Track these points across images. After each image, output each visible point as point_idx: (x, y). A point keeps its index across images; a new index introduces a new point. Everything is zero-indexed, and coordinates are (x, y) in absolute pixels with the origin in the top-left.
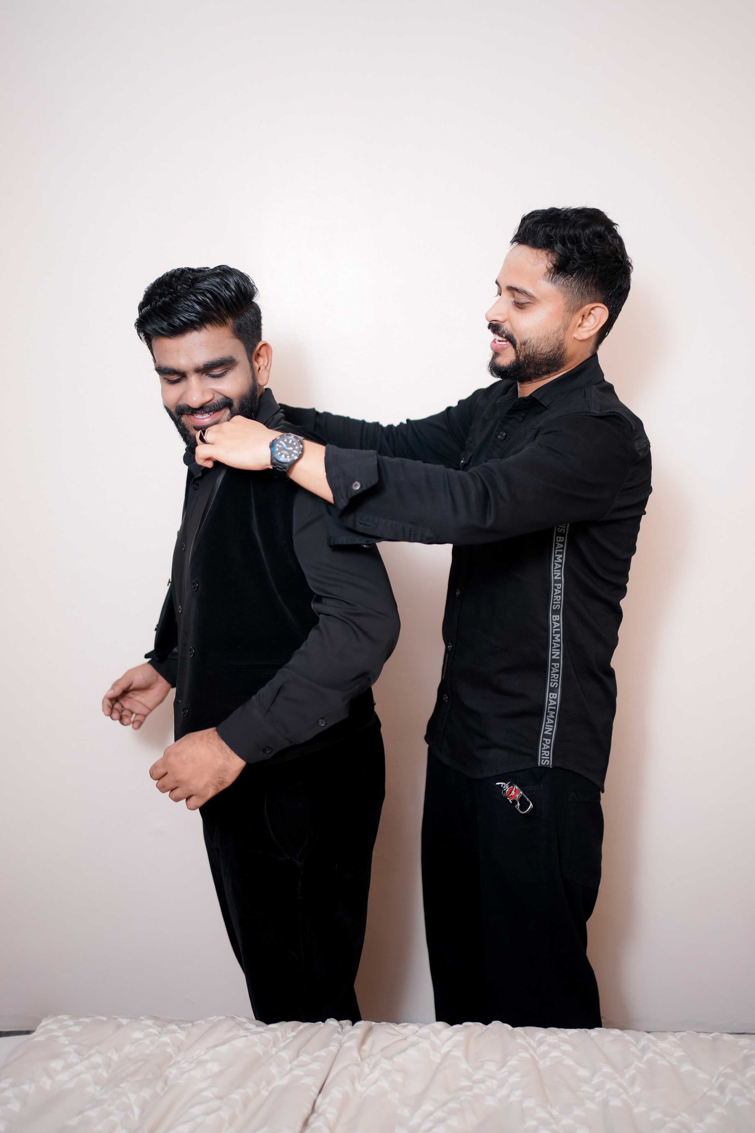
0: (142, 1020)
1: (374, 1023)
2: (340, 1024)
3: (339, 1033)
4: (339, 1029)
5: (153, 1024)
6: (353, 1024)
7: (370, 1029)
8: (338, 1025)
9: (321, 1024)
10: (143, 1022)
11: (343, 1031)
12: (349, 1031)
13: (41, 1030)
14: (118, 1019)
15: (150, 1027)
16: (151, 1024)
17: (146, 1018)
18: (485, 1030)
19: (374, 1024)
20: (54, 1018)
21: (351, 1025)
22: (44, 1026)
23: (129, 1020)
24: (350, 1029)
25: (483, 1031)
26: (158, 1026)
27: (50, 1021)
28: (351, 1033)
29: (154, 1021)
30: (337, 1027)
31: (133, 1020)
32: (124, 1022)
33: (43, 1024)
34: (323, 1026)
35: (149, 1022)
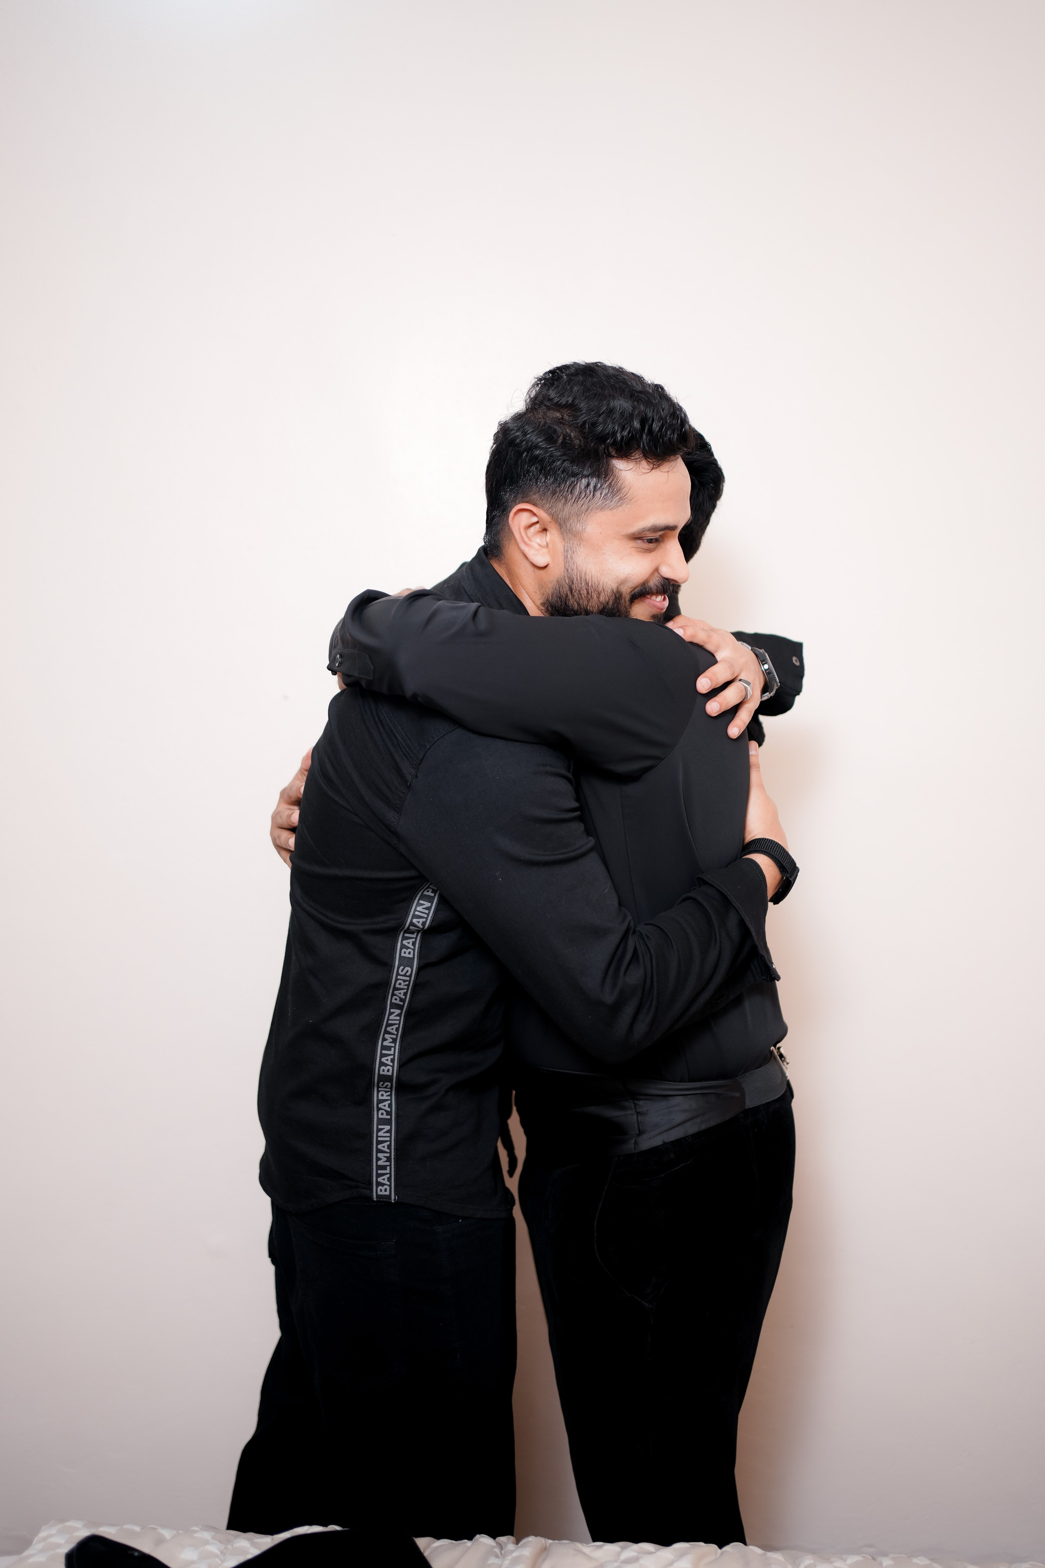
0: (196, 1532)
1: (550, 1541)
2: (497, 1543)
3: (497, 1557)
4: (497, 1550)
5: (212, 1538)
6: (517, 1542)
7: (545, 1550)
8: (495, 1544)
9: (466, 1542)
10: (196, 1535)
11: (503, 1552)
12: (512, 1551)
13: (40, 1546)
14: (158, 1530)
15: (207, 1542)
16: (209, 1538)
17: (200, 1529)
18: (721, 1554)
19: (550, 1544)
20: (60, 1526)
21: (513, 1543)
22: (45, 1539)
23: (175, 1532)
24: (513, 1549)
25: (718, 1556)
26: (220, 1542)
27: (53, 1531)
28: (515, 1554)
29: (214, 1533)
30: (493, 1547)
31: (181, 1532)
32: (167, 1534)
33: (43, 1534)
34: (472, 1545)
35: (207, 1535)
